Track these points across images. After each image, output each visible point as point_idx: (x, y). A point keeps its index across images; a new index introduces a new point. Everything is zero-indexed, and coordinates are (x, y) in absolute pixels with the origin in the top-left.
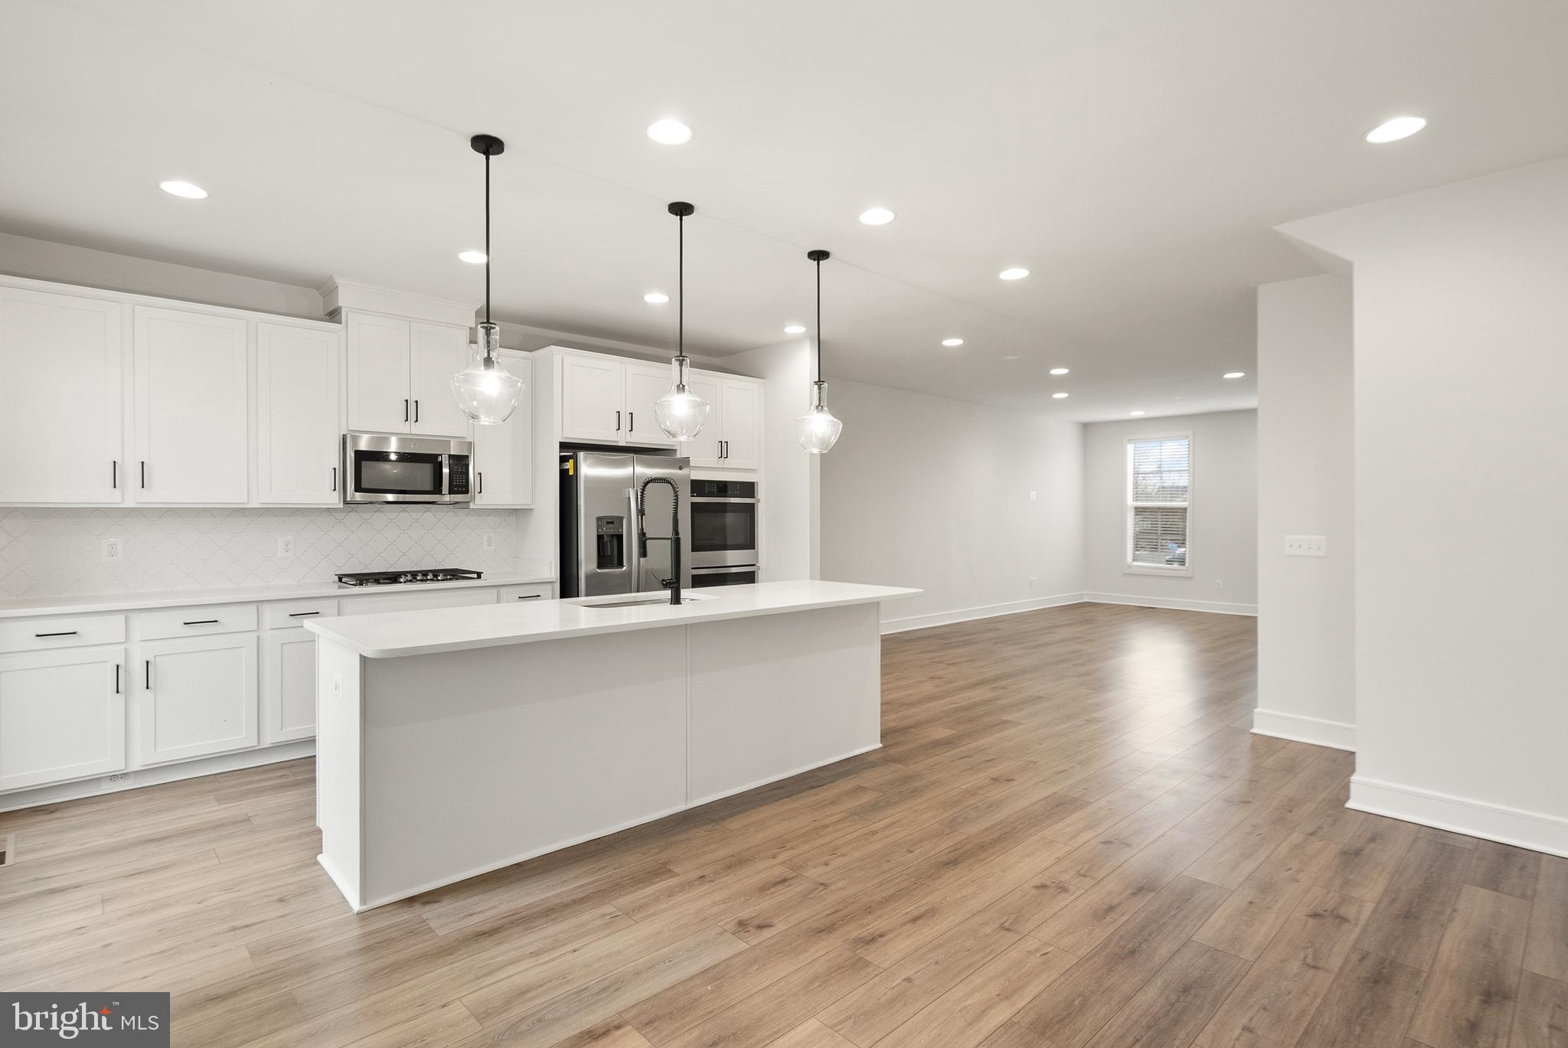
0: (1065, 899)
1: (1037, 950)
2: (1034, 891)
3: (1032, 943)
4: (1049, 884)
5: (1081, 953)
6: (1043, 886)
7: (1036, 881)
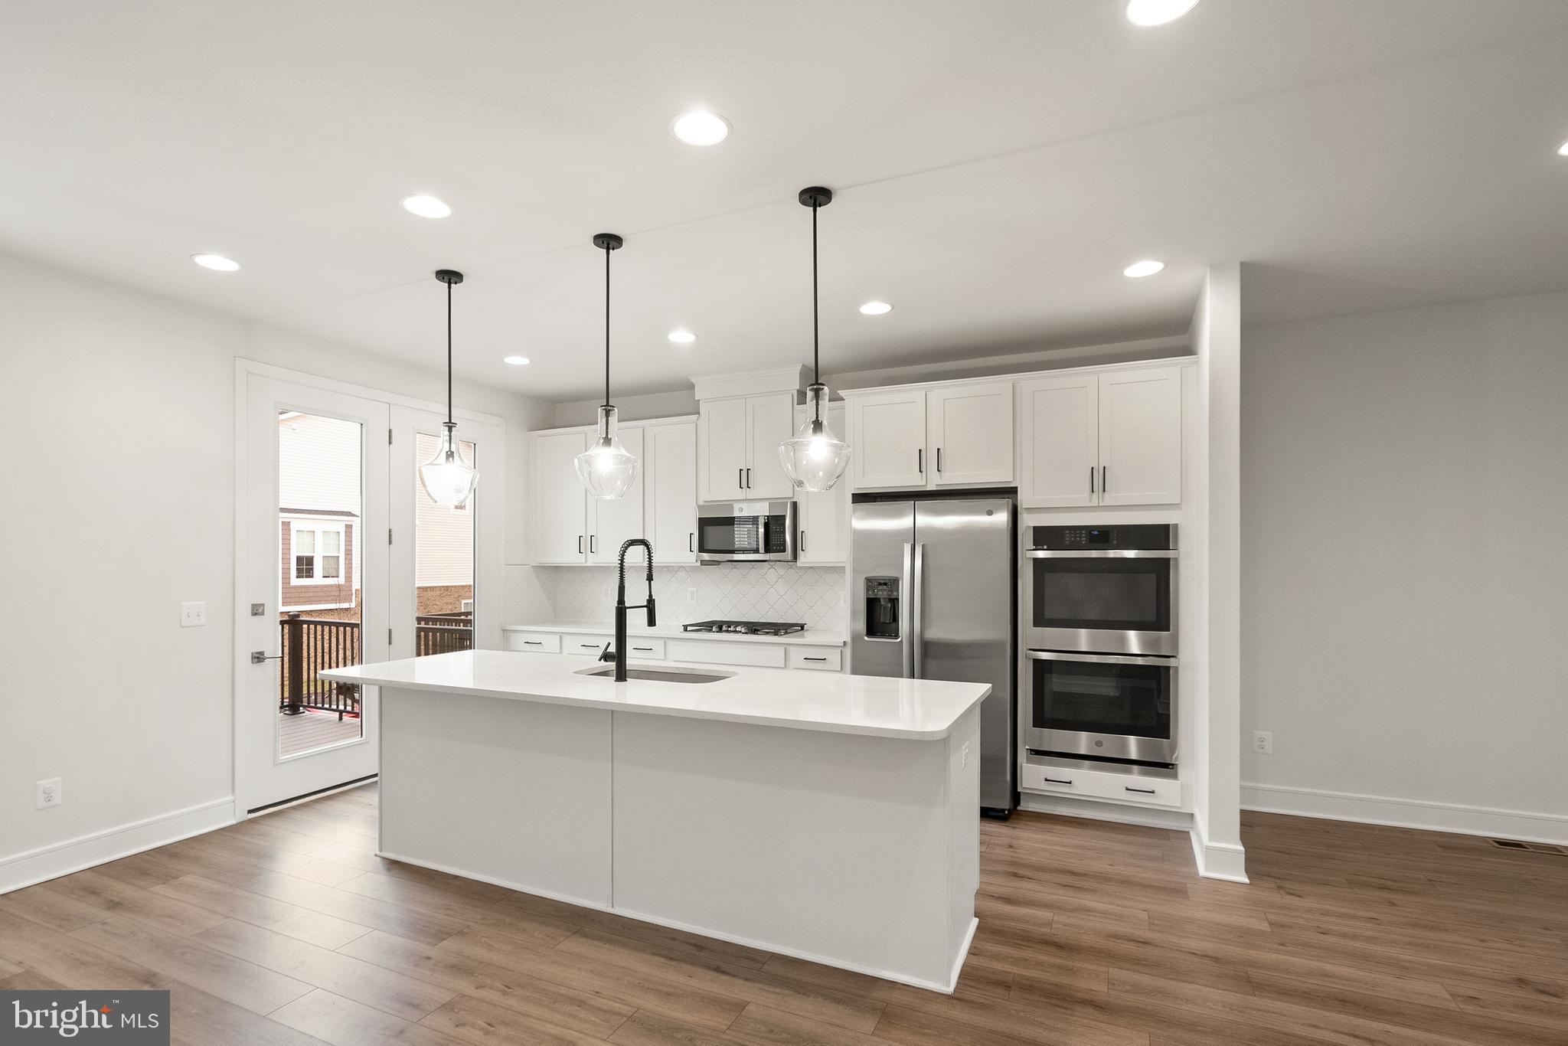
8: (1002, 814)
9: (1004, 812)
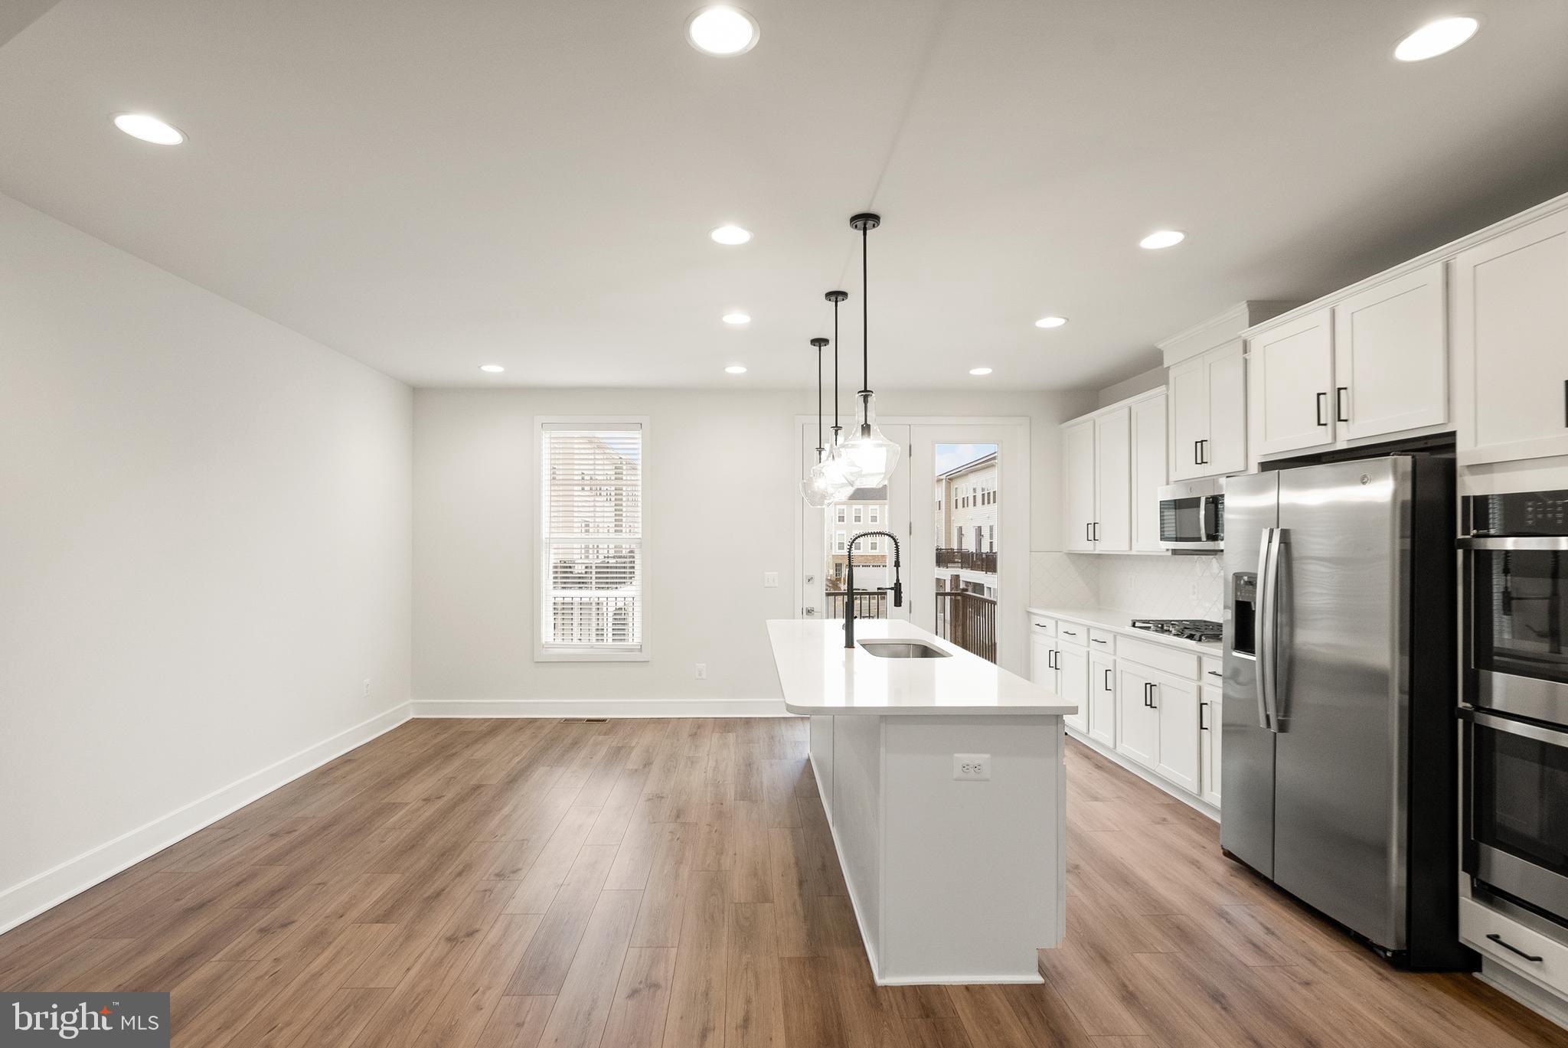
0: (495, 869)
8: (1382, 953)
9: (1385, 953)
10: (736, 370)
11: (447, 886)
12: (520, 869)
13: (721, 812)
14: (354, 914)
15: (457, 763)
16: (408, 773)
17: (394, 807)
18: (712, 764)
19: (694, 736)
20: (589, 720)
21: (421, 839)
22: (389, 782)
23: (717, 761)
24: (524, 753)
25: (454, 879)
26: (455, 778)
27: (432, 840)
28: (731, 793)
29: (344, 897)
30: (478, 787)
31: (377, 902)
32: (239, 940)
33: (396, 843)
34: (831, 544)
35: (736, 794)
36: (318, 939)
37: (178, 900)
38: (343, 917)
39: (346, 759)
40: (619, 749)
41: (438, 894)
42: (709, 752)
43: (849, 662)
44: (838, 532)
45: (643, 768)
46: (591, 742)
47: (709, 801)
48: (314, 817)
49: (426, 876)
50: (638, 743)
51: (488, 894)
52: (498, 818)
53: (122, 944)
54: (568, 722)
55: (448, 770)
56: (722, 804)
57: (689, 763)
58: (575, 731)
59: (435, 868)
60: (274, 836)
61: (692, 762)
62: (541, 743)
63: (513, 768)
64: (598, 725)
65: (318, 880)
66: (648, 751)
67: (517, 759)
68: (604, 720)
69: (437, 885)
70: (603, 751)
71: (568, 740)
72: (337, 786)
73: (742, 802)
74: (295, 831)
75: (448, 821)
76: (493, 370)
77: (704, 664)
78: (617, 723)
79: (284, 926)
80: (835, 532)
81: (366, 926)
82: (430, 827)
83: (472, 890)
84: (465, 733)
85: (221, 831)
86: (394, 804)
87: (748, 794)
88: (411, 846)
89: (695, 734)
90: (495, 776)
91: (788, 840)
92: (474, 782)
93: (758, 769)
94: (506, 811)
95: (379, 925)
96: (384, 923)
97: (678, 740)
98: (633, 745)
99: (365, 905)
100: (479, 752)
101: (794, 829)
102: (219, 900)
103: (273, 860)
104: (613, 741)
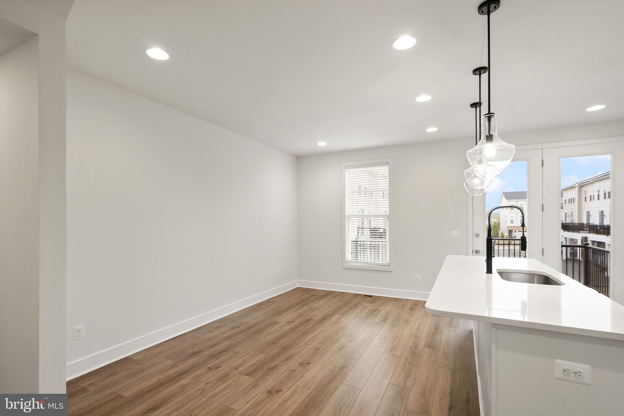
0: (300, 361)
1: (309, 345)
2: (311, 362)
3: (310, 346)
4: (306, 365)
5: (297, 347)
6: (308, 364)
7: (311, 365)
10: (432, 130)
11: (279, 364)
12: (311, 363)
13: (414, 352)
14: (240, 369)
15: (306, 308)
16: (288, 309)
17: (276, 323)
18: (417, 325)
19: (412, 309)
20: (365, 296)
21: (279, 340)
22: (279, 313)
23: (420, 323)
24: (333, 307)
25: (283, 362)
26: (303, 314)
27: (283, 341)
28: (422, 342)
29: (241, 360)
30: (309, 320)
31: (251, 366)
32: (201, 370)
33: (269, 340)
34: (506, 221)
35: (425, 344)
36: (224, 378)
37: (193, 348)
38: (237, 370)
39: (269, 301)
40: (374, 311)
41: (274, 368)
42: (417, 318)
43: (489, 281)
44: (510, 215)
45: (382, 322)
46: (362, 306)
47: (409, 345)
48: (248, 323)
49: (273, 358)
50: (383, 309)
51: (293, 373)
52: (312, 335)
53: (169, 362)
54: (356, 295)
55: (301, 311)
56: (416, 348)
57: (405, 323)
58: (357, 300)
59: (279, 354)
60: (232, 328)
61: (407, 323)
62: (342, 304)
63: (326, 314)
64: (369, 298)
65: (236, 351)
66: (387, 314)
67: (330, 309)
68: (371, 296)
69: (276, 363)
70: (367, 311)
71: (353, 304)
72: (261, 311)
73: (427, 349)
74: (240, 327)
75: (292, 333)
76: (322, 144)
77: (419, 275)
78: (378, 298)
79: (217, 368)
80: (509, 215)
81: (243, 376)
82: (284, 335)
83: (288, 369)
84: (315, 295)
85: (218, 323)
86: (276, 322)
87: (431, 345)
88: (273, 343)
89: (413, 308)
90: (318, 315)
91: (449, 378)
92: (308, 318)
93: (441, 332)
94: (316, 333)
95: (247, 377)
96: (249, 376)
97: (403, 310)
98: (381, 310)
99: (246, 366)
100: (316, 304)
101: (454, 372)
102: (203, 352)
103: (227, 338)
104: (372, 307)
